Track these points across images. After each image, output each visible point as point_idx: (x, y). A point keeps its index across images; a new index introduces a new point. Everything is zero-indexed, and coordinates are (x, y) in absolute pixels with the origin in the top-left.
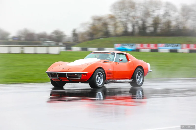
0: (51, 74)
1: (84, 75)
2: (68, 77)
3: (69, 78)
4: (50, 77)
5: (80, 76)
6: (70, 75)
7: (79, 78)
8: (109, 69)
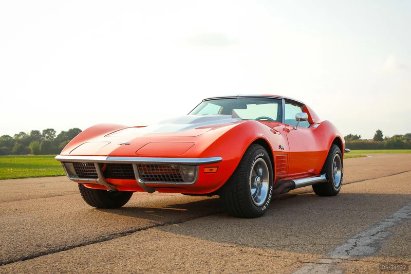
0: (76, 164)
1: (207, 170)
2: (142, 177)
3: (145, 180)
4: (71, 175)
5: (191, 174)
7: (189, 181)
8: (280, 146)
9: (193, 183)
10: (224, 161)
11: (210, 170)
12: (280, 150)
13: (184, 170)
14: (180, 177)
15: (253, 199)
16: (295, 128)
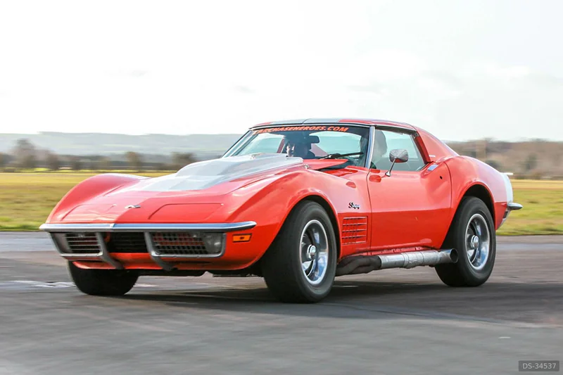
0: (70, 235)
1: (236, 238)
2: (157, 248)
3: (161, 252)
4: (63, 250)
5: (217, 244)
6: (166, 240)
7: (215, 253)
8: (351, 205)
9: (219, 255)
10: (259, 227)
11: (242, 238)
12: (352, 210)
13: (209, 239)
14: (204, 248)
15: (306, 277)
16: (388, 174)
